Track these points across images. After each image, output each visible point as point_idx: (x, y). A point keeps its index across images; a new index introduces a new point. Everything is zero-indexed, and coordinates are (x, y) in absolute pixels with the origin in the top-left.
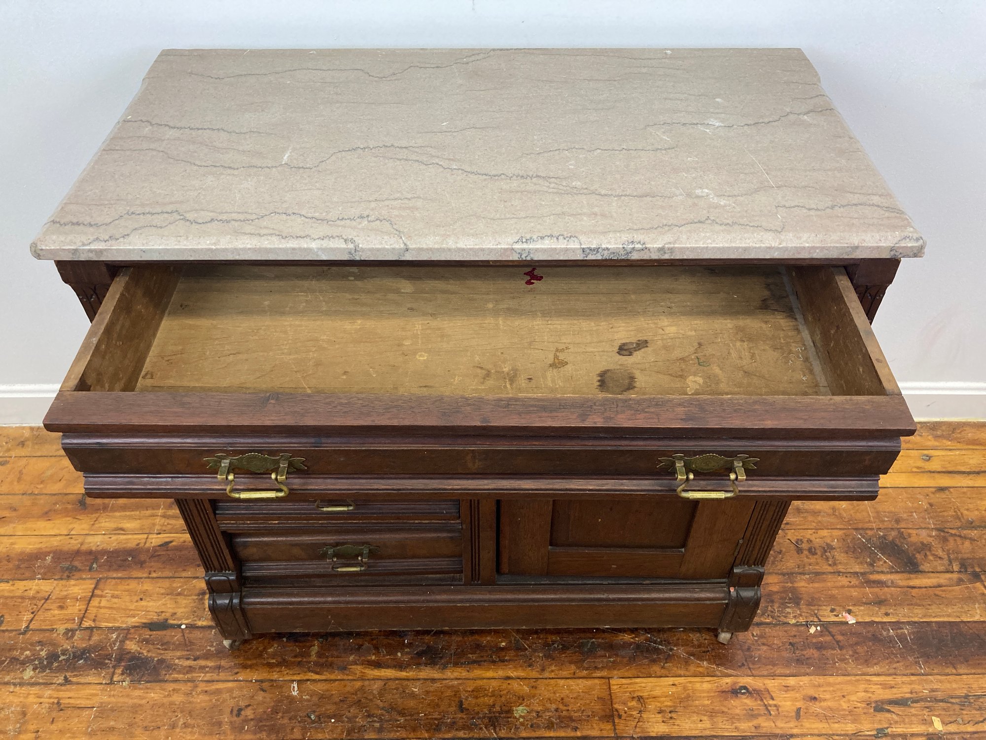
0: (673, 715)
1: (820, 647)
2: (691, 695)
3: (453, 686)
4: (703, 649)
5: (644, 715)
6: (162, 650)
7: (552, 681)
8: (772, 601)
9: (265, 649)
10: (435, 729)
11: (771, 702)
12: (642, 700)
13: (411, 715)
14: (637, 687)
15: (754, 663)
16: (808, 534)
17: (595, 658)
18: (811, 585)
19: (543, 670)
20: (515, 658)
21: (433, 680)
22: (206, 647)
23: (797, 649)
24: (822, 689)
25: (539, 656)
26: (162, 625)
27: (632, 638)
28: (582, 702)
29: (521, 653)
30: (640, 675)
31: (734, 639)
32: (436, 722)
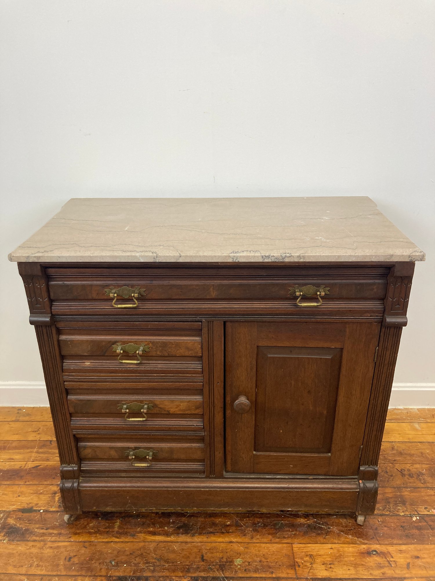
0: (332, 566)
1: (419, 528)
2: (342, 554)
3: (198, 546)
4: (349, 529)
5: (314, 566)
6: (28, 524)
7: (258, 545)
8: (389, 503)
9: (88, 524)
10: (186, 571)
11: (391, 559)
12: (312, 557)
13: (173, 563)
14: (309, 549)
15: (380, 537)
16: (408, 466)
17: (284, 531)
18: (412, 494)
19: (252, 538)
20: (236, 531)
21: (186, 543)
22: (54, 522)
23: (406, 529)
24: (422, 552)
25: (250, 530)
26: (30, 510)
27: (306, 521)
28: (276, 557)
29: (239, 528)
30: (311, 542)
31: (367, 523)
32: (187, 567)
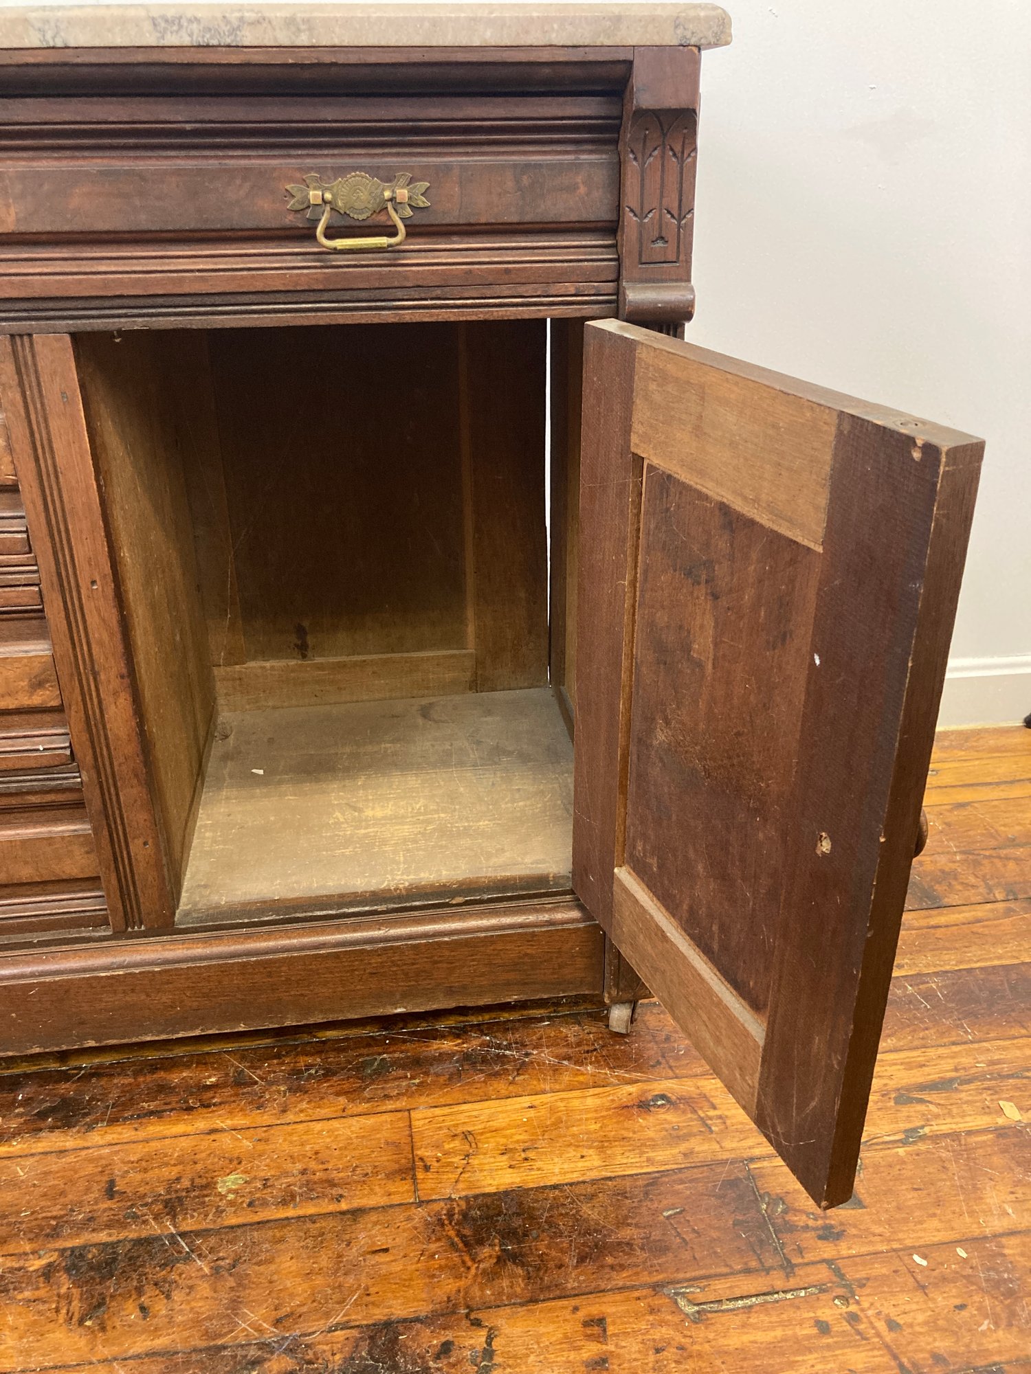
0: (531, 1154)
2: (564, 1118)
3: (101, 1158)
4: (586, 1048)
5: (475, 1161)
7: (300, 1126)
10: (47, 1236)
11: (712, 1113)
12: (470, 1138)
13: (5, 1217)
14: (462, 1118)
15: (678, 1058)
17: (386, 1082)
19: (284, 1111)
20: (233, 1099)
21: (62, 1152)
25: (279, 1092)
27: (456, 1045)
28: (356, 1153)
29: (245, 1090)
30: (468, 1098)
31: (639, 1025)
32: (53, 1223)
